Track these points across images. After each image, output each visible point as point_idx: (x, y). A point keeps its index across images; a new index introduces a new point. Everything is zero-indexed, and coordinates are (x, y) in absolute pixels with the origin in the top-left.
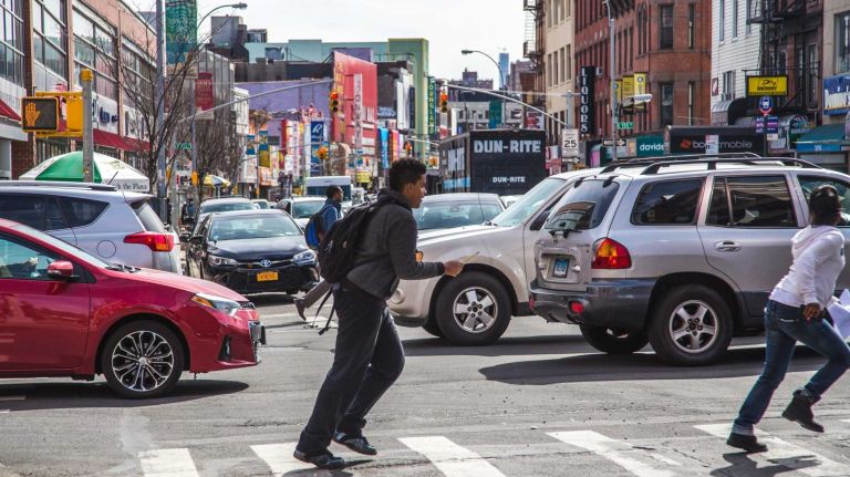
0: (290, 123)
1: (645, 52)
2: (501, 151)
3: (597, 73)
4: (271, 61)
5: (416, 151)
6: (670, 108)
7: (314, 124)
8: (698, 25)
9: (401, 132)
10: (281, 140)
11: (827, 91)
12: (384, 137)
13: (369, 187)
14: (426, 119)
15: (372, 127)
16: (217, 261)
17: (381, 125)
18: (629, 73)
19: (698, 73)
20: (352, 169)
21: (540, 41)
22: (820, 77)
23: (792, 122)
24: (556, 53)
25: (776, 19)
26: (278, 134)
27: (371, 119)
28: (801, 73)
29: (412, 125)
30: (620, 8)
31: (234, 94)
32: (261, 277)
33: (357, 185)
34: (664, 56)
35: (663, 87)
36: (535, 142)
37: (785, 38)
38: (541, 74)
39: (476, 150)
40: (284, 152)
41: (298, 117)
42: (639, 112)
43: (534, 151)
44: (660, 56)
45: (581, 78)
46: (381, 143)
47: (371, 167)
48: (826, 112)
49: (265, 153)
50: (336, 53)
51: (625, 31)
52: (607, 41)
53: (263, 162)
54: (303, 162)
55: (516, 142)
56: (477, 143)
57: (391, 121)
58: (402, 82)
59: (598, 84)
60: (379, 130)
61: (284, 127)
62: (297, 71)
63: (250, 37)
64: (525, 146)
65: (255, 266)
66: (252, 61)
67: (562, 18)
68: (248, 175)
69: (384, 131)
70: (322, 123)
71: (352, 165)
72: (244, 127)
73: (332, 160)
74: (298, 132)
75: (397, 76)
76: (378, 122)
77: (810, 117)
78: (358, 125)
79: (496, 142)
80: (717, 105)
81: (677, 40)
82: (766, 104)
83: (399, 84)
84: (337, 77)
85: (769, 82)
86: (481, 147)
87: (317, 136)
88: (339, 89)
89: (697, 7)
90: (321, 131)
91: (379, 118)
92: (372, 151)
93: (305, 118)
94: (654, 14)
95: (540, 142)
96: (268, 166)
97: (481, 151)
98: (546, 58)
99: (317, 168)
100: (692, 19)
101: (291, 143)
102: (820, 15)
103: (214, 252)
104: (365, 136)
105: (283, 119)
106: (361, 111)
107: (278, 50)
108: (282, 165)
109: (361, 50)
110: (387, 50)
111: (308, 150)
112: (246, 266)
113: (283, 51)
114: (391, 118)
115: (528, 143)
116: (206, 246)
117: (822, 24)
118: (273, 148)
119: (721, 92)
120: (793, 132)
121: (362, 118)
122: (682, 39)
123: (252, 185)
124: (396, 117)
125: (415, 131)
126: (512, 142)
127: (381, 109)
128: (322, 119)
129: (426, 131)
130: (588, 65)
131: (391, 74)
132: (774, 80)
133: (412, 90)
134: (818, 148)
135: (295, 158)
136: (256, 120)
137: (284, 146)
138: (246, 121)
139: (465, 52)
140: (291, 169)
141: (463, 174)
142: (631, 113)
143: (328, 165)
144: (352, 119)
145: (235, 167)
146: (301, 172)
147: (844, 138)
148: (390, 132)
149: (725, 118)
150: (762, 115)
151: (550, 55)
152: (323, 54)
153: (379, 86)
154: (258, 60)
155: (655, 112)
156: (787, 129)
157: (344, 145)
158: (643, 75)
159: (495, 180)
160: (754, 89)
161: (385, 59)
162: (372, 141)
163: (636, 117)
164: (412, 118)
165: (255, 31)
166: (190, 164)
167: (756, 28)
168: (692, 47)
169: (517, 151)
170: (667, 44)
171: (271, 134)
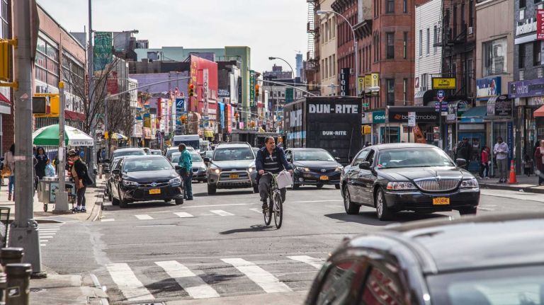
0: (163, 100)
1: (378, 61)
2: (328, 112)
3: (351, 72)
4: (151, 61)
5: (242, 117)
6: (393, 94)
7: (178, 100)
8: (409, 45)
9: (232, 105)
10: (157, 110)
11: (478, 87)
12: (222, 108)
13: (213, 140)
14: (249, 97)
15: (214, 102)
16: (128, 183)
17: (220, 101)
18: (369, 73)
19: (409, 74)
20: (202, 129)
21: (317, 52)
22: (474, 79)
23: (459, 104)
24: (326, 59)
25: (449, 44)
26: (156, 107)
27: (214, 97)
28: (464, 76)
29: (240, 101)
30: (363, 33)
31: (128, 82)
32: (151, 192)
33: (205, 139)
34: (389, 63)
35: (388, 82)
36: (354, 106)
37: (455, 55)
38: (318, 71)
39: (310, 111)
40: (160, 119)
41: (168, 96)
42: (375, 96)
43: (353, 112)
44: (387, 63)
45: (341, 75)
46: (220, 112)
47: (213, 127)
48: (478, 99)
49: (147, 119)
50: (192, 56)
51: (367, 48)
52: (353, 54)
53: (147, 124)
54: (171, 124)
55: (340, 106)
56: (311, 106)
57: (226, 98)
58: (233, 74)
59: (351, 79)
60: (219, 104)
61: (159, 103)
62: (167, 67)
63: (137, 45)
64: (346, 109)
65: (148, 186)
66: (139, 60)
67: (330, 38)
68: (137, 132)
69: (222, 105)
70: (183, 100)
71: (201, 126)
72: (135, 103)
73: (190, 123)
74: (168, 106)
75: (230, 70)
76: (218, 99)
77: (469, 102)
78: (206, 101)
79: (325, 105)
80: (418, 93)
81: (397, 54)
82: (441, 95)
83: (231, 76)
84: (193, 71)
85: (445, 81)
86: (314, 109)
87: (179, 108)
88: (194, 79)
89: (408, 34)
90: (182, 105)
91: (219, 96)
92: (214, 117)
93: (173, 97)
94: (383, 38)
95: (357, 106)
96: (149, 127)
97: (314, 112)
98: (320, 62)
99: (180, 128)
100: (406, 40)
101: (163, 112)
102: (474, 42)
103: (126, 178)
104: (210, 108)
105: (159, 97)
106: (208, 92)
107: (155, 53)
108: (158, 126)
109: (208, 54)
110: (224, 53)
111: (174, 117)
112: (143, 186)
113: (158, 54)
114: (226, 96)
115: (349, 106)
116: (121, 175)
117: (475, 48)
118: (153, 116)
119: (420, 86)
120: (459, 110)
121: (208, 96)
122: (400, 54)
123: (140, 139)
124: (229, 96)
125: (242, 105)
126: (337, 106)
127: (220, 91)
128: (183, 97)
129: (248, 105)
130: (345, 67)
131: (226, 69)
132: (448, 80)
133: (240, 79)
134: (473, 120)
135: (166, 121)
136: (142, 98)
137: (159, 114)
138: (136, 99)
139: (271, 58)
140: (164, 128)
141: (301, 128)
142: (370, 97)
143: (187, 126)
144: (202, 97)
145: (130, 128)
146: (170, 130)
147: (486, 115)
148: (226, 106)
149: (421, 101)
150: (438, 100)
151: (323, 60)
152: (184, 56)
153: (219, 77)
154: (143, 60)
155: (383, 96)
156: (456, 108)
157: (197, 114)
158: (377, 75)
159: (324, 133)
160: (436, 85)
161: (222, 60)
162: (214, 111)
163: (373, 100)
164: (240, 97)
165: (141, 41)
166: (104, 127)
167: (440, 49)
168: (405, 58)
169: (340, 112)
170: (390, 55)
171: (151, 107)
